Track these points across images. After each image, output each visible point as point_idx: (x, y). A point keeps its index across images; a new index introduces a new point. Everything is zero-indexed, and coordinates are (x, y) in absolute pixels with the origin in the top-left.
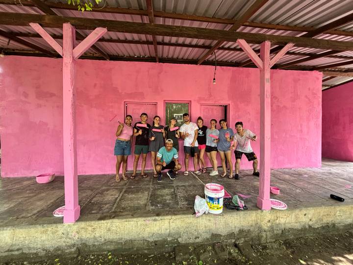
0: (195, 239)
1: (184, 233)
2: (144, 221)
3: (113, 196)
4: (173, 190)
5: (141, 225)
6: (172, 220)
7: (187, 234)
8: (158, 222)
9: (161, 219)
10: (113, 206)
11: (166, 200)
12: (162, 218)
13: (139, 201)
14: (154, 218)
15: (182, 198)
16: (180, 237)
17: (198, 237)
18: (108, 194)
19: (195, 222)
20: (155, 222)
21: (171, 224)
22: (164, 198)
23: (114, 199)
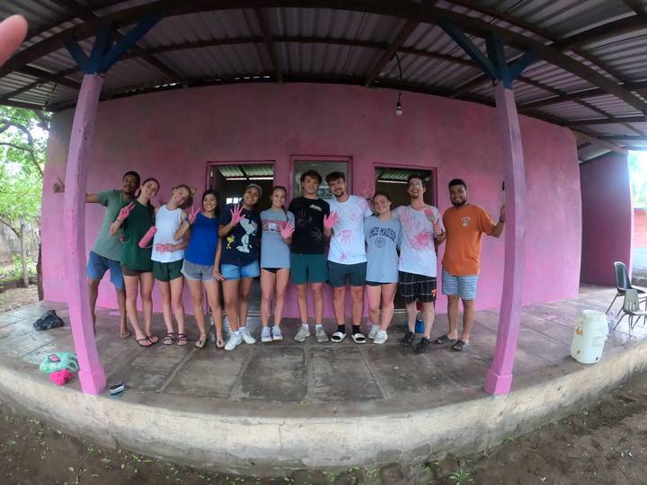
0: (342, 460)
1: (315, 450)
2: (222, 421)
3: (171, 360)
4: (300, 359)
5: (216, 428)
6: (285, 427)
7: (323, 452)
8: (252, 427)
9: (259, 423)
10: (166, 380)
11: (279, 381)
12: (261, 421)
13: (219, 378)
14: (243, 419)
15: (317, 378)
16: (306, 456)
17: (349, 458)
18: (163, 353)
19: (342, 431)
20: (246, 427)
21: (284, 434)
22: (276, 375)
23: (171, 365)
